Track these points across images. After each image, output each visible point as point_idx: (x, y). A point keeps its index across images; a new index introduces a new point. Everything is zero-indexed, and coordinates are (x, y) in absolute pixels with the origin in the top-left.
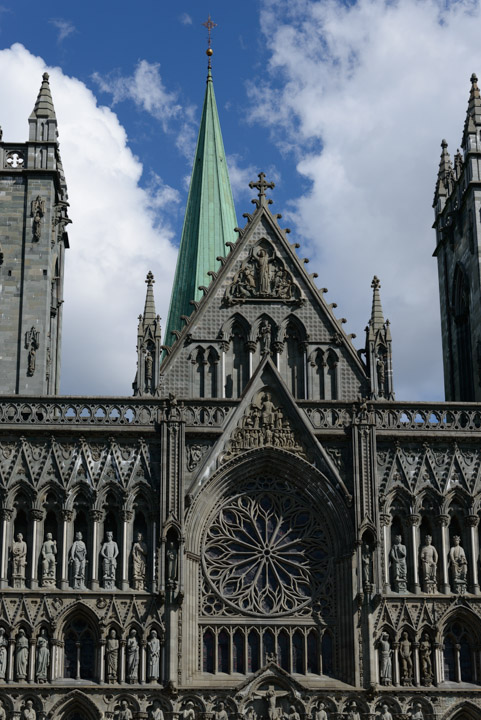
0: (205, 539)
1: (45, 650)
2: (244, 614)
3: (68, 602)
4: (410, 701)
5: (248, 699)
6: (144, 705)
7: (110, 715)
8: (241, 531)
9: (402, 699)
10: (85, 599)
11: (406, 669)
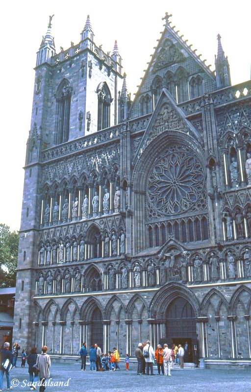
0: (148, 183)
1: (82, 246)
2: (165, 216)
3: (90, 224)
4: (243, 248)
5: (162, 258)
6: (119, 267)
7: (105, 273)
8: (163, 175)
9: (238, 248)
10: (96, 221)
11: (239, 230)
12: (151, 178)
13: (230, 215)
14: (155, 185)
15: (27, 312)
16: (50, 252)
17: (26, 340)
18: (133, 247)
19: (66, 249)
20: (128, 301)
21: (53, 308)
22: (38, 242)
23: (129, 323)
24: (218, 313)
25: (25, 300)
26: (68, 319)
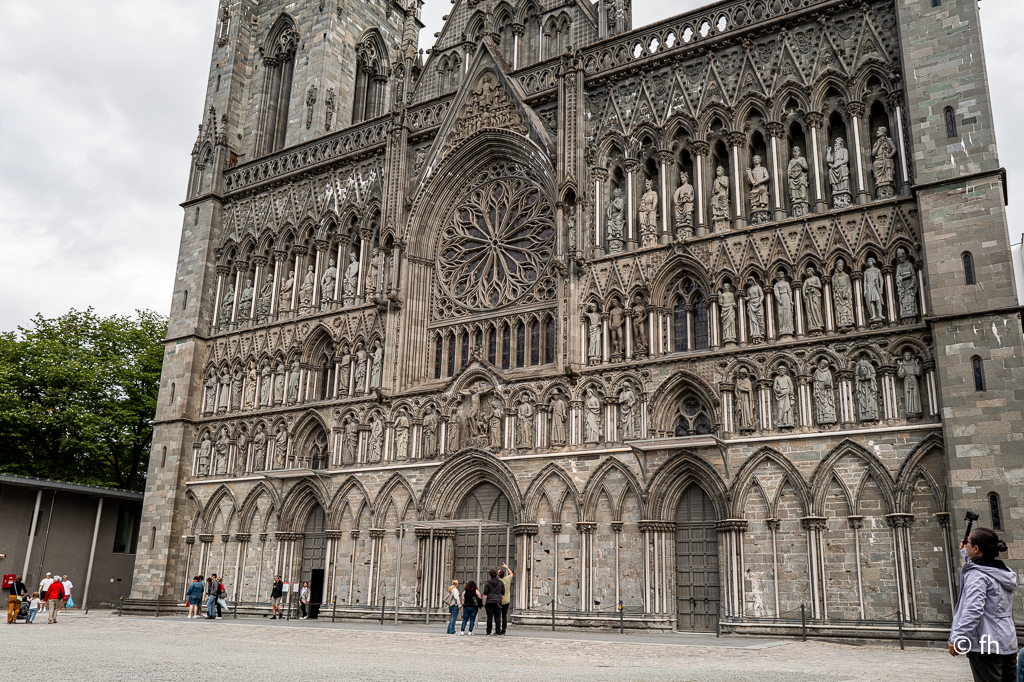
0: (441, 242)
1: (294, 374)
2: (471, 311)
3: (313, 324)
4: (618, 380)
5: (454, 399)
6: (365, 417)
7: (337, 430)
8: (474, 227)
9: (608, 379)
10: (326, 320)
11: (615, 342)
12: (449, 232)
13: (599, 311)
14: (456, 247)
15: (169, 513)
16: (228, 385)
17: (162, 574)
18: (398, 374)
19: (262, 379)
20: (378, 489)
21: (226, 506)
22: (204, 366)
23: (378, 535)
24: (557, 516)
25: (167, 487)
26: (254, 528)
